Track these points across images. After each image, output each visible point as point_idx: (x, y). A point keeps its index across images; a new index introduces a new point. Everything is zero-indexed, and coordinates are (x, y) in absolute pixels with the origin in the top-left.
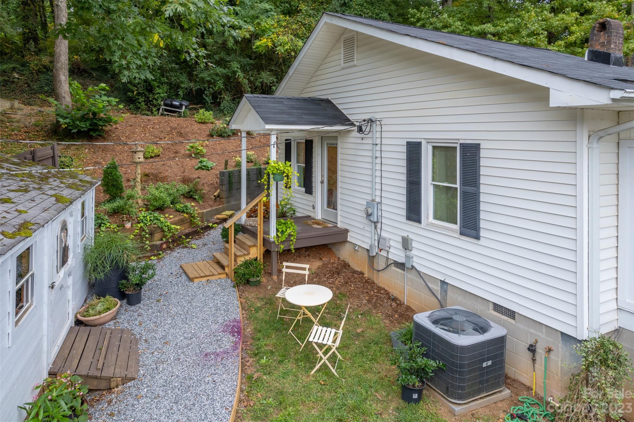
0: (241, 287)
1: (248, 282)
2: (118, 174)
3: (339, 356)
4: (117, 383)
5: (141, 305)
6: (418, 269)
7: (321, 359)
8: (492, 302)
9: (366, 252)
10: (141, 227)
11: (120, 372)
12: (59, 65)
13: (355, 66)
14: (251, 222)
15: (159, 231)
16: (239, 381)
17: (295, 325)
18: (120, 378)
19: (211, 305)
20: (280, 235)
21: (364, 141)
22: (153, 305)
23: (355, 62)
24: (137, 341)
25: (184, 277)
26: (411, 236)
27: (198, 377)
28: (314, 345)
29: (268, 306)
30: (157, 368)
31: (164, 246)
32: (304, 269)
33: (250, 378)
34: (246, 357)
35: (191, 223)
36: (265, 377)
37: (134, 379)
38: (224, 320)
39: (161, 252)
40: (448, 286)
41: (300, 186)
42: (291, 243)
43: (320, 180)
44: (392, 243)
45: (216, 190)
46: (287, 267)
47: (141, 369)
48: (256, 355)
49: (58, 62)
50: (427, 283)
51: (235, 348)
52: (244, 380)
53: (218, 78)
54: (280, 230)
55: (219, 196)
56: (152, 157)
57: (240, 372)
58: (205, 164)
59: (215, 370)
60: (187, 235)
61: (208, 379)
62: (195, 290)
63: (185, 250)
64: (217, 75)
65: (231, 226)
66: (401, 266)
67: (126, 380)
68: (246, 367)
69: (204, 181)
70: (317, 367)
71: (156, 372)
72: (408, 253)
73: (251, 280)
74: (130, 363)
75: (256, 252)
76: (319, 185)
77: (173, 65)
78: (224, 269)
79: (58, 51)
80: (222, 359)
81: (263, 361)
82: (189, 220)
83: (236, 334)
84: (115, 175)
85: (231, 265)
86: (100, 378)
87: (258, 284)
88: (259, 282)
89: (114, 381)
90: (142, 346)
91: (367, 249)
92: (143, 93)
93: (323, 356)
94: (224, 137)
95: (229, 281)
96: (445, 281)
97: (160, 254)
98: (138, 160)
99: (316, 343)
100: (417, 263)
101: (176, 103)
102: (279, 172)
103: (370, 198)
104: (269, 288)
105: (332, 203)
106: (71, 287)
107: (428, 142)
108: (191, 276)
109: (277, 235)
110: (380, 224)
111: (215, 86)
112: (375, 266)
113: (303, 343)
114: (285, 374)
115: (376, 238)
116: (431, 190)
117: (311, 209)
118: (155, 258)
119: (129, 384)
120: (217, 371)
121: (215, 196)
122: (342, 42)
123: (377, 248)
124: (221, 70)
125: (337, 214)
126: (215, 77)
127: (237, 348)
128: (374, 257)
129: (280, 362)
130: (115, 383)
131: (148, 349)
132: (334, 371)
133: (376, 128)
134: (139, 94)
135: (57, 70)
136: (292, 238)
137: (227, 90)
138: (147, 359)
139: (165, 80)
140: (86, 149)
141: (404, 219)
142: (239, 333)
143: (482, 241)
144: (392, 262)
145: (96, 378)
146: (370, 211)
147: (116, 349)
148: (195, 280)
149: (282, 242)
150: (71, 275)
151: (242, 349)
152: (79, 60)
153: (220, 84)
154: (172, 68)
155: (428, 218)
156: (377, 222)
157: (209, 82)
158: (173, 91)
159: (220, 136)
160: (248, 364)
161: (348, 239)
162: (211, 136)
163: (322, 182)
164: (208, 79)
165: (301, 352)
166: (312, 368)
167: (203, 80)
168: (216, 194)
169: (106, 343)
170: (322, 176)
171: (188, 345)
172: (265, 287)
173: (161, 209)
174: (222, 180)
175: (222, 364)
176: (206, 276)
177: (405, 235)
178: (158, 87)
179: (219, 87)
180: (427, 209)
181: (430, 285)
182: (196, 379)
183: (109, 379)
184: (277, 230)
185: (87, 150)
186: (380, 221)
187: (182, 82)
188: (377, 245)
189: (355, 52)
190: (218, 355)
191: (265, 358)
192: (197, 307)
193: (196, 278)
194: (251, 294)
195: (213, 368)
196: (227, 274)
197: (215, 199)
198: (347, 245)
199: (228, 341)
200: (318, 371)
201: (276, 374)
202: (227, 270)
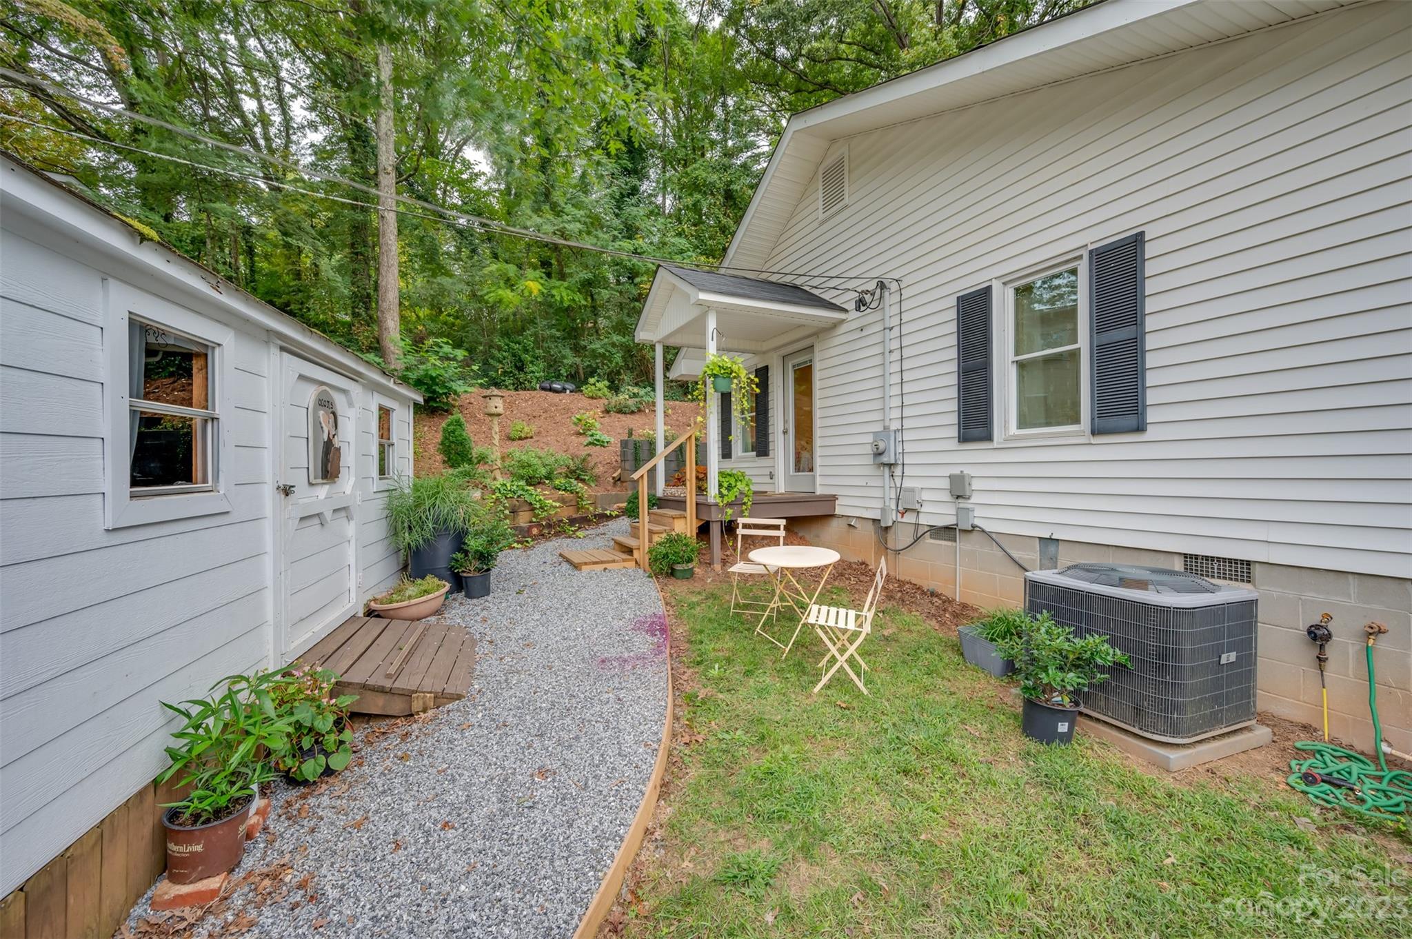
0: (661, 580)
1: (672, 573)
2: (464, 434)
3: (863, 665)
4: (424, 703)
5: (489, 598)
6: (987, 529)
7: (833, 660)
8: (1180, 554)
9: (870, 525)
10: (497, 499)
11: (432, 684)
12: (385, 305)
13: (846, 207)
14: (675, 492)
15: (527, 508)
16: (670, 701)
17: (764, 624)
18: (431, 692)
19: (611, 597)
20: (724, 492)
21: (865, 333)
22: (510, 598)
23: (846, 201)
24: (474, 643)
25: (565, 566)
26: (968, 471)
27: (587, 694)
28: (819, 631)
29: (710, 602)
30: (506, 681)
31: (535, 531)
32: (777, 527)
33: (692, 698)
34: (679, 668)
35: (578, 508)
36: (721, 696)
37: (459, 697)
38: (635, 615)
39: (529, 539)
40: (1060, 548)
41: (745, 450)
42: (744, 507)
43: (781, 428)
44: (925, 496)
45: (616, 471)
46: (745, 526)
47: (475, 682)
48: (699, 663)
49: (384, 301)
50: (1008, 551)
51: (658, 650)
52: (679, 701)
53: (614, 351)
54: (726, 484)
55: (619, 479)
56: (520, 439)
57: (670, 685)
58: (598, 437)
59: (620, 683)
60: (572, 521)
61: (607, 696)
62: (584, 580)
63: (569, 540)
64: (614, 345)
65: (642, 476)
66: (947, 532)
67: (442, 698)
68: (681, 681)
69: (598, 460)
70: (825, 680)
71: (504, 686)
72: (963, 504)
73: (679, 567)
74: (456, 671)
75: (685, 527)
76: (781, 436)
77: (554, 331)
78: (632, 555)
79: (384, 283)
80: (634, 668)
81: (715, 672)
82: (574, 503)
83: (658, 633)
84: (461, 435)
85: (643, 547)
86: (390, 692)
87: (689, 575)
88: (691, 570)
89: (417, 697)
90: (483, 649)
91: (874, 520)
92: (511, 372)
93: (837, 655)
94: (625, 413)
95: (641, 571)
96: (1053, 537)
97: (527, 542)
98: (494, 410)
99: (822, 627)
100: (981, 517)
101: (556, 386)
102: (722, 371)
103: (878, 428)
104: (709, 581)
105: (803, 460)
106: (353, 542)
107: (1004, 284)
108: (576, 561)
109: (720, 493)
110: (900, 468)
111: (611, 362)
112: (890, 545)
113: (787, 646)
114: (762, 692)
115: (893, 496)
116: (1013, 372)
117: (767, 480)
118: (520, 546)
119: (450, 706)
120: (624, 684)
121: (614, 478)
122: (821, 180)
123: (894, 512)
124: (619, 338)
125: (814, 477)
126: (610, 348)
127: (661, 652)
128: (887, 528)
129: (748, 674)
130: (421, 703)
131: (493, 652)
132: (861, 685)
133: (891, 299)
134: (505, 373)
135: (383, 312)
136: (745, 500)
137: (628, 368)
138: (489, 667)
139: (540, 352)
140: (424, 426)
141: (954, 444)
142: (663, 630)
143: (1151, 433)
144: (927, 529)
145: (382, 690)
146: (882, 446)
147: (432, 651)
148: (583, 567)
149: (729, 505)
150: (352, 519)
151: (671, 655)
152: (424, 331)
153: (618, 358)
154: (552, 336)
155: (1006, 428)
156: (895, 464)
157: (603, 356)
158: (552, 370)
159: (620, 412)
160: (685, 677)
161: (838, 511)
162: (607, 412)
163: (785, 432)
164: (602, 351)
165: (786, 659)
166: (814, 683)
167: (594, 354)
168: (615, 475)
169: (412, 640)
170: (785, 422)
171: (569, 648)
172: (702, 580)
173: (532, 481)
174: (623, 454)
175: (634, 674)
176: (602, 562)
177: (956, 471)
178: (532, 362)
179: (617, 363)
180: (1006, 412)
181: (1015, 554)
182: (582, 696)
183: (408, 695)
184: (720, 486)
185: (426, 428)
186: (900, 462)
187: (564, 357)
188: (894, 507)
189: (846, 180)
190: (625, 661)
191: (717, 666)
192: (585, 600)
193: (586, 564)
194: (679, 588)
195: (616, 680)
196: (636, 562)
197: (615, 483)
198: (835, 523)
199: (643, 643)
200: (827, 687)
201: (742, 692)
202: (636, 553)
